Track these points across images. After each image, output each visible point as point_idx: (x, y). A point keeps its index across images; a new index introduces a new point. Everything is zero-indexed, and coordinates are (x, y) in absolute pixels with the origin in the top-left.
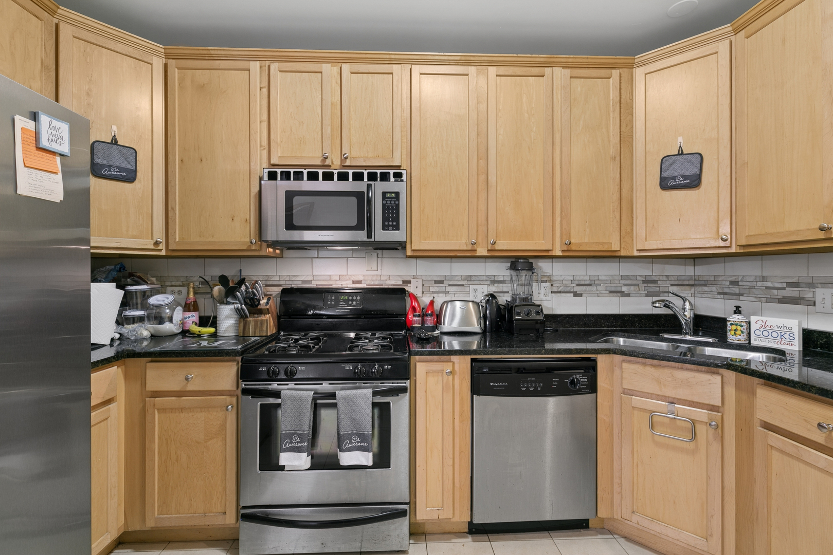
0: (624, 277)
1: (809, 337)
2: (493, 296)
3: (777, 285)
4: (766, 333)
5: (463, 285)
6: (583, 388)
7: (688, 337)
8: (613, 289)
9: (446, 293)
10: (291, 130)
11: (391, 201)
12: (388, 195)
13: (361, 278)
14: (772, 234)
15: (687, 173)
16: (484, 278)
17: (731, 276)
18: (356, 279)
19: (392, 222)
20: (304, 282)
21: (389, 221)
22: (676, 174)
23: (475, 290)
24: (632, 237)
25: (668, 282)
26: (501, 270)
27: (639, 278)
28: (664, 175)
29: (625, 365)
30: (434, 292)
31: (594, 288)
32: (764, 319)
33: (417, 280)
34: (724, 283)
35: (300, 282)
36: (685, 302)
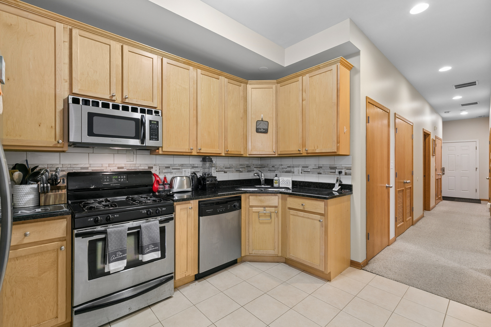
0: (241, 165)
1: (294, 183)
2: (194, 173)
3: (285, 167)
4: (283, 183)
5: (179, 169)
6: (238, 208)
7: (263, 186)
8: (237, 170)
9: (171, 173)
10: (88, 74)
11: (154, 125)
12: (153, 122)
13: (123, 166)
14: (287, 151)
15: (264, 128)
16: (189, 165)
17: (272, 164)
18: (120, 166)
19: (155, 136)
20: (82, 168)
21: (153, 136)
22: (261, 128)
23: (185, 171)
24: (247, 149)
25: (253, 166)
26: (197, 162)
27: (245, 165)
28: (257, 127)
29: (250, 197)
30: (165, 173)
31: (231, 169)
32: (283, 178)
33: (156, 166)
34: (270, 167)
35: (80, 169)
36: (262, 173)
